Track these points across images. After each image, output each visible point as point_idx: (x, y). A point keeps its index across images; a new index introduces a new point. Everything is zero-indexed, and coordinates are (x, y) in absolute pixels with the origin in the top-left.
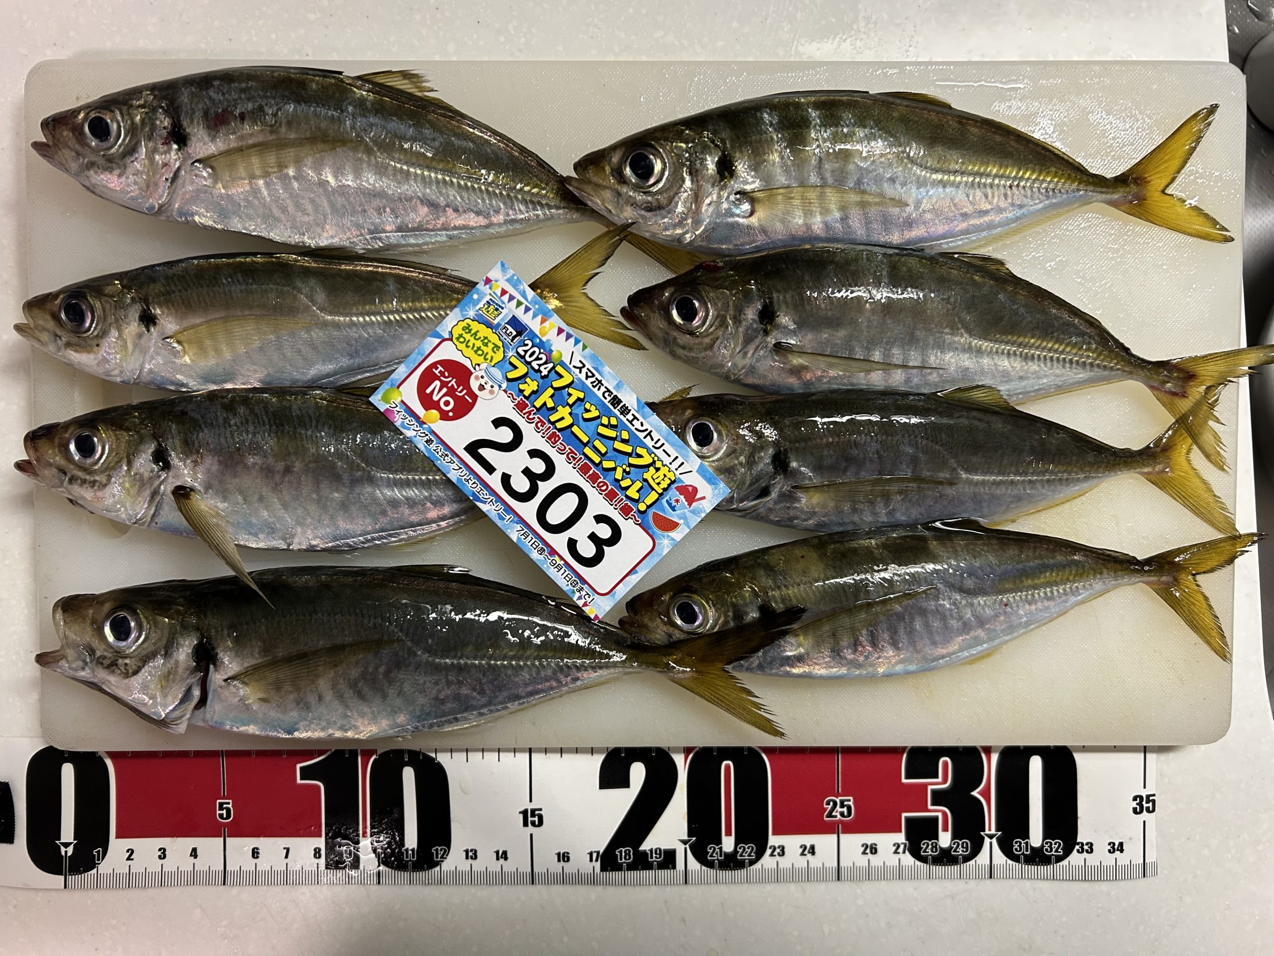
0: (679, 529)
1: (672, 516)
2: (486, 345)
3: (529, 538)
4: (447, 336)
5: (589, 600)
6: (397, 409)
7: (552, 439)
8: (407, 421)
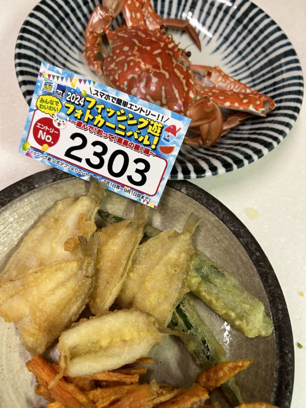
0: (175, 149)
1: (169, 144)
2: (52, 104)
3: (110, 184)
4: (35, 108)
5: (148, 200)
6: (31, 151)
7: (99, 133)
8: (37, 154)
